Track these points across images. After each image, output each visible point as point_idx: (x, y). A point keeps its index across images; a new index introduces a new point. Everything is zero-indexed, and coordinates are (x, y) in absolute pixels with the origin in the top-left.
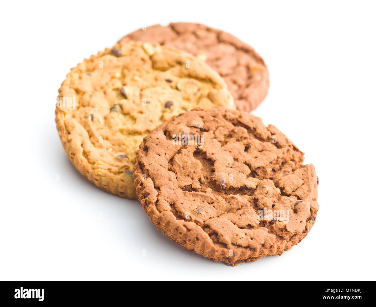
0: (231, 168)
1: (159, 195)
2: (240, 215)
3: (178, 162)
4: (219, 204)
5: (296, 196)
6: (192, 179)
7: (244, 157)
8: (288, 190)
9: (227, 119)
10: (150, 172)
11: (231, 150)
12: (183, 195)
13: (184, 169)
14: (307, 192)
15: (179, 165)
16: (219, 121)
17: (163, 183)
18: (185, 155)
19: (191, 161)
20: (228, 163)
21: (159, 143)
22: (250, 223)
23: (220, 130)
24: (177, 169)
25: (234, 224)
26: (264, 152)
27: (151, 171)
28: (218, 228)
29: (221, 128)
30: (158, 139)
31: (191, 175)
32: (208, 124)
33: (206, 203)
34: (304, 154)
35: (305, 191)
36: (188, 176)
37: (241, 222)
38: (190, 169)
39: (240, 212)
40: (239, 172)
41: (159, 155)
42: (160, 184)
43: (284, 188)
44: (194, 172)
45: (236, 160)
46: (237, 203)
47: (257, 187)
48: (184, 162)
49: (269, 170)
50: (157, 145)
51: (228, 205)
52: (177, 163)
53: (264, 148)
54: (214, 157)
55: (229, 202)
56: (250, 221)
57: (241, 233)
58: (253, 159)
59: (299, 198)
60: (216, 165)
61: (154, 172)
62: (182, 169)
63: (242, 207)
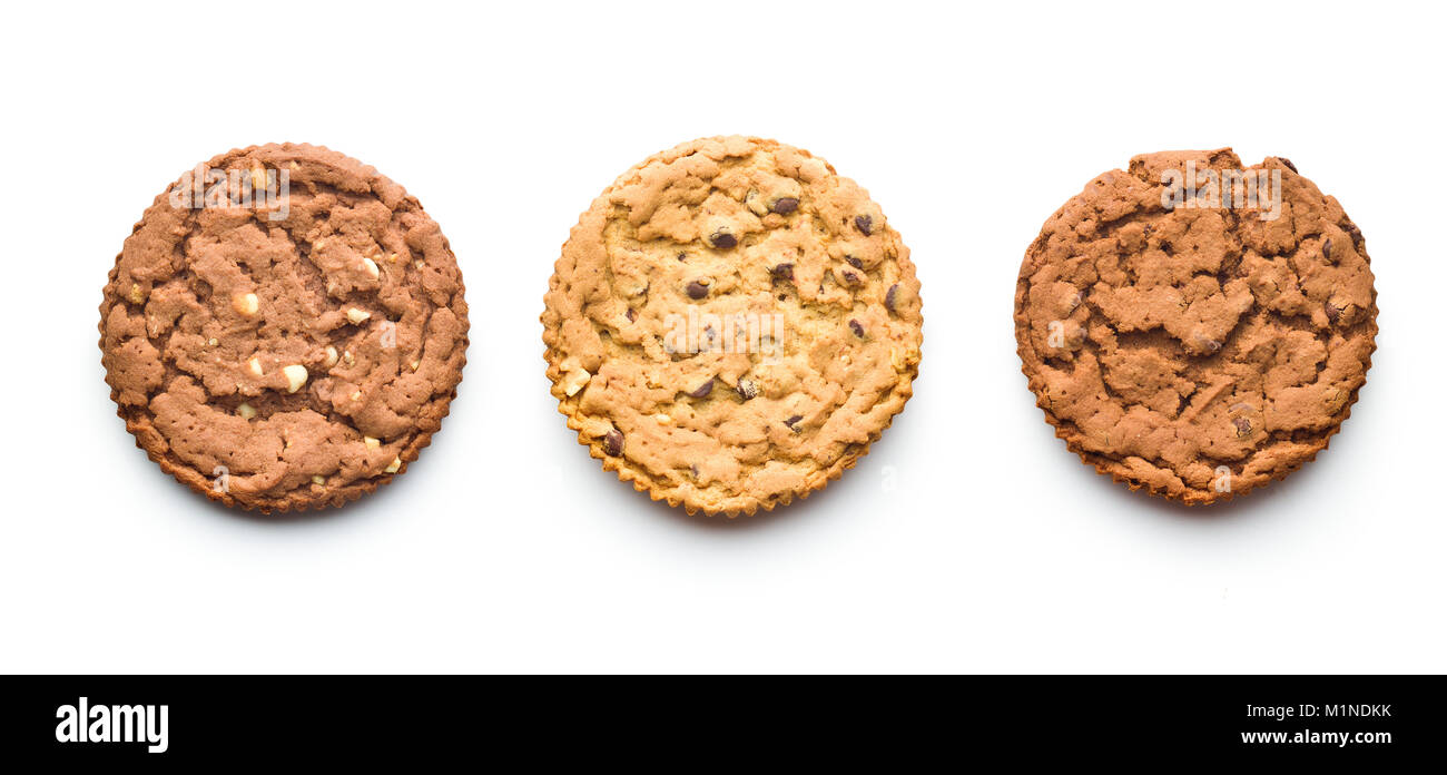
0: (1189, 304)
1: (1174, 470)
2: (1288, 361)
3: (1124, 386)
4: (1247, 379)
5: (1306, 237)
6: (1170, 386)
7: (1183, 268)
8: (1288, 242)
9: (1090, 240)
10: (1120, 451)
11: (1155, 280)
12: (1193, 427)
13: (1142, 386)
14: (1313, 214)
15: (1131, 389)
16: (1087, 256)
17: (1156, 446)
18: (1118, 365)
19: (1137, 364)
20: (1178, 306)
21: (1074, 398)
22: (1317, 361)
23: (1103, 267)
24: (1134, 396)
25: (1299, 386)
26: (1195, 226)
27: (1120, 448)
28: (1296, 422)
29: (1101, 262)
30: (1064, 392)
31: (1162, 384)
32: (1079, 279)
33: (1231, 399)
34: (1231, 150)
35: (1309, 215)
36: (1160, 388)
37: (1305, 374)
38: (1150, 378)
39: (1281, 356)
40: (1206, 298)
41: (1097, 412)
42: (1154, 454)
43: (1282, 248)
44: (1162, 375)
45: (1177, 285)
46: (1264, 349)
47: (1252, 292)
48: (1131, 378)
49: (1233, 246)
50: (1074, 402)
51: (1255, 365)
52: (1126, 390)
53: (1187, 221)
54: (1154, 322)
55: (1252, 361)
56: (1313, 357)
57: (1328, 392)
58: (1196, 257)
59: (1315, 235)
60: (1172, 329)
61: (1124, 445)
62: (1140, 389)
63: (1274, 346)
